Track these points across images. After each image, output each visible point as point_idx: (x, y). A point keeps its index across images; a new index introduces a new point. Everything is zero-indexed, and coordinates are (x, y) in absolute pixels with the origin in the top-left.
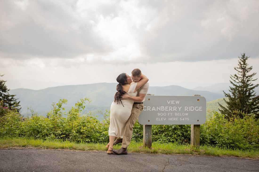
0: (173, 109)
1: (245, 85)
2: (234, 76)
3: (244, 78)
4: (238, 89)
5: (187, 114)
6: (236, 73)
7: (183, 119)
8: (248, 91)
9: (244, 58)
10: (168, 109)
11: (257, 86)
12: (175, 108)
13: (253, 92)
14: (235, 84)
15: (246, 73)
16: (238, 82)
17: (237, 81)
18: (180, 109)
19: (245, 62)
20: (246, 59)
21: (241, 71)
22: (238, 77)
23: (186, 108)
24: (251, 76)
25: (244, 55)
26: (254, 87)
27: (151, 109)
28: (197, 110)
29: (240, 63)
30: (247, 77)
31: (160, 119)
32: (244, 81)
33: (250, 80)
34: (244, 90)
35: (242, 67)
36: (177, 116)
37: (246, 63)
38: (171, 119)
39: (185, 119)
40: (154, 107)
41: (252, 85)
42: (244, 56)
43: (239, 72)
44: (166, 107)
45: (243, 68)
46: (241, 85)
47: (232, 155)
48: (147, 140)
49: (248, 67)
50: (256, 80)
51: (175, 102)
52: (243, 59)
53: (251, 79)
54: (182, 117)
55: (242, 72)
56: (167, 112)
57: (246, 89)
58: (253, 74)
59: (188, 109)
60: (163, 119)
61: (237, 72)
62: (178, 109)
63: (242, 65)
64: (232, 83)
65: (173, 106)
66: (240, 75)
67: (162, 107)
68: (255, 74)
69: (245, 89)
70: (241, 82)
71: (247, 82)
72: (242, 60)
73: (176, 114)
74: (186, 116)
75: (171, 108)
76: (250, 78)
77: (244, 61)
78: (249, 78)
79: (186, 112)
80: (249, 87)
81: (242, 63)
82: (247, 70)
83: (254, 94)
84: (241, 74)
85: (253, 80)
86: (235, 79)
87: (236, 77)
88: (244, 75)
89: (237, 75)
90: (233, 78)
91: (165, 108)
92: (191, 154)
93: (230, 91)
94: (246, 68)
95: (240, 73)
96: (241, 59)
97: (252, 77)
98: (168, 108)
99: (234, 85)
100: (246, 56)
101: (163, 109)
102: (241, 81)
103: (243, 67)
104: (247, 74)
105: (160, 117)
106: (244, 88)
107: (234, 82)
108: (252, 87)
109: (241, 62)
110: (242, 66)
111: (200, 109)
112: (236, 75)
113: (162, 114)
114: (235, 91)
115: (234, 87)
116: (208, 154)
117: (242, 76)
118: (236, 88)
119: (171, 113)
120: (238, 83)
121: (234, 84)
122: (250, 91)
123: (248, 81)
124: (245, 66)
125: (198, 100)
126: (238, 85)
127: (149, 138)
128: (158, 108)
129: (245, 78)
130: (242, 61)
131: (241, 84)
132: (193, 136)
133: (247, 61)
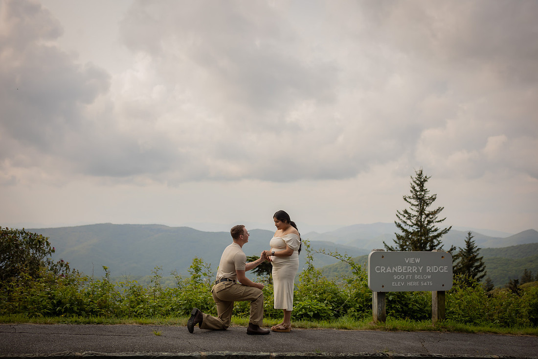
0: (412, 270)
1: (423, 229)
2: (402, 213)
3: (421, 217)
4: (412, 238)
5: (429, 277)
6: (408, 207)
7: (425, 284)
8: (429, 241)
9: (420, 178)
10: (406, 270)
11: (446, 231)
12: (415, 268)
13: (438, 244)
14: (406, 228)
15: (425, 207)
16: (411, 224)
17: (409, 222)
18: (421, 269)
19: (423, 186)
20: (425, 181)
21: (417, 203)
22: (410, 216)
23: (429, 268)
24: (434, 213)
25: (421, 173)
26: (439, 235)
27: (385, 270)
28: (442, 270)
29: (414, 188)
30: (428, 215)
31: (397, 284)
32: (421, 222)
33: (432, 222)
34: (422, 240)
35: (417, 195)
36: (417, 280)
37: (424, 188)
38: (410, 284)
39: (427, 283)
40: (389, 268)
41: (436, 230)
42: (420, 175)
43: (413, 205)
44: (404, 267)
45: (419, 199)
46: (417, 230)
47: (488, 331)
48: (380, 313)
49: (428, 196)
50: (443, 220)
51: (414, 261)
52: (420, 181)
53: (434, 218)
54: (424, 281)
55: (417, 205)
56: (405, 274)
57: (427, 239)
58: (438, 210)
59: (431, 270)
60: (400, 284)
61: (409, 205)
62: (418, 270)
63: (417, 191)
64: (399, 226)
65: (412, 265)
66: (414, 212)
67: (399, 267)
68: (441, 210)
69: (423, 238)
70: (416, 225)
71: (427, 224)
72: (418, 182)
73: (416, 277)
74: (428, 280)
75: (409, 268)
76: (432, 218)
77: (421, 185)
78: (431, 216)
79: (428, 274)
80: (431, 235)
81: (417, 188)
82: (426, 203)
83: (441, 248)
84: (416, 209)
85: (437, 220)
86: (404, 219)
87: (406, 215)
88: (421, 212)
89: (409, 211)
90: (401, 217)
91: (402, 268)
92: (439, 330)
93: (396, 243)
94: (425, 198)
95: (413, 208)
96: (415, 180)
97: (436, 216)
98: (407, 268)
99: (404, 230)
100: (424, 175)
101: (400, 270)
102: (415, 222)
103: (420, 195)
104: (428, 209)
105: (397, 281)
106: (421, 236)
107: (403, 225)
108: (435, 233)
109: (416, 185)
110: (418, 193)
111: (445, 269)
112: (406, 212)
113: (399, 277)
114: (406, 243)
115: (403, 234)
116: (461, 331)
117: (417, 214)
118: (407, 236)
119: (411, 276)
120: (412, 226)
121: (402, 229)
122: (432, 242)
123: (429, 222)
124: (423, 193)
125: (442, 257)
126: (411, 230)
127: (382, 310)
128: (394, 268)
129: (424, 216)
130: (418, 185)
131: (415, 228)
132: (437, 306)
133: (426, 185)
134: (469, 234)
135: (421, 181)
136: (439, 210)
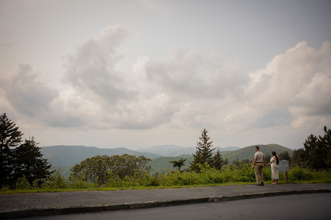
1: (206, 149)
6: (201, 141)
11: (213, 149)
14: (201, 148)
20: (206, 132)
24: (209, 144)
26: (211, 151)
29: (202, 135)
30: (208, 144)
41: (210, 149)
43: (202, 140)
45: (204, 138)
49: (207, 137)
77: (205, 134)
81: (204, 135)
82: (207, 140)
85: (210, 146)
86: (199, 145)
88: (205, 143)
95: (203, 141)
100: (206, 130)
107: (200, 148)
108: (209, 150)
115: (198, 151)
117: (204, 144)
118: (200, 151)
122: (210, 153)
123: (208, 146)
129: (206, 145)
130: (204, 134)
133: (207, 134)
134: (218, 150)
135: (205, 132)
136: (212, 142)
